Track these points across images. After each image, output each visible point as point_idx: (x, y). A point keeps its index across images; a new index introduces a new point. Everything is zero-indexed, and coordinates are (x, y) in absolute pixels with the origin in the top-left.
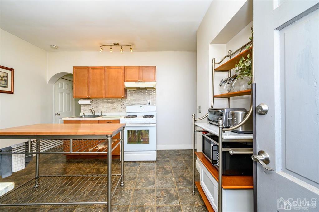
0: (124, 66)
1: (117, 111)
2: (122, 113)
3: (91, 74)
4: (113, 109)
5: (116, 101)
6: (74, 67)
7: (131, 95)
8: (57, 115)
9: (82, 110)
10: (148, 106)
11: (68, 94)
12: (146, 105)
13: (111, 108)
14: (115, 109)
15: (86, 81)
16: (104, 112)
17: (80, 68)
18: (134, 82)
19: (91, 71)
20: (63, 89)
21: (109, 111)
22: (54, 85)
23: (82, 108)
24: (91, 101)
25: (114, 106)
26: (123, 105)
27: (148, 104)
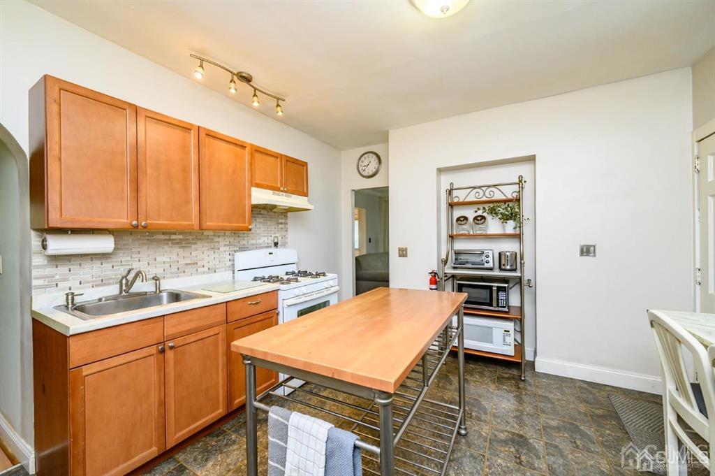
1: (201, 270)
4: (187, 264)
10: (275, 250)
13: (182, 262)
14: (194, 264)
18: (271, 192)
21: (174, 273)
25: (191, 254)
26: (219, 249)
27: (273, 245)
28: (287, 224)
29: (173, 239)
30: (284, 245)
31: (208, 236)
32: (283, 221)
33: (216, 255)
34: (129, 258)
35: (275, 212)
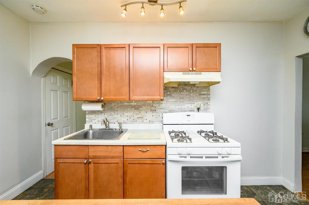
0: (164, 43)
1: (145, 121)
2: (153, 124)
3: (104, 58)
4: (138, 118)
5: (143, 105)
6: (74, 46)
7: (169, 95)
8: (48, 125)
9: (87, 120)
10: (196, 113)
11: (66, 92)
12: (193, 111)
13: (136, 116)
14: (141, 118)
15: (96, 71)
16: (124, 123)
17: (84, 46)
18: (182, 73)
19: (104, 51)
20: (58, 85)
21: (131, 121)
22: (42, 79)
23: (87, 116)
24: (102, 105)
25: (140, 112)
26: (156, 111)
27: (196, 110)
28: (209, 94)
29: (131, 105)
30: (206, 110)
31: (149, 103)
32: (206, 93)
33: (154, 114)
34: (113, 113)
35: (198, 87)
